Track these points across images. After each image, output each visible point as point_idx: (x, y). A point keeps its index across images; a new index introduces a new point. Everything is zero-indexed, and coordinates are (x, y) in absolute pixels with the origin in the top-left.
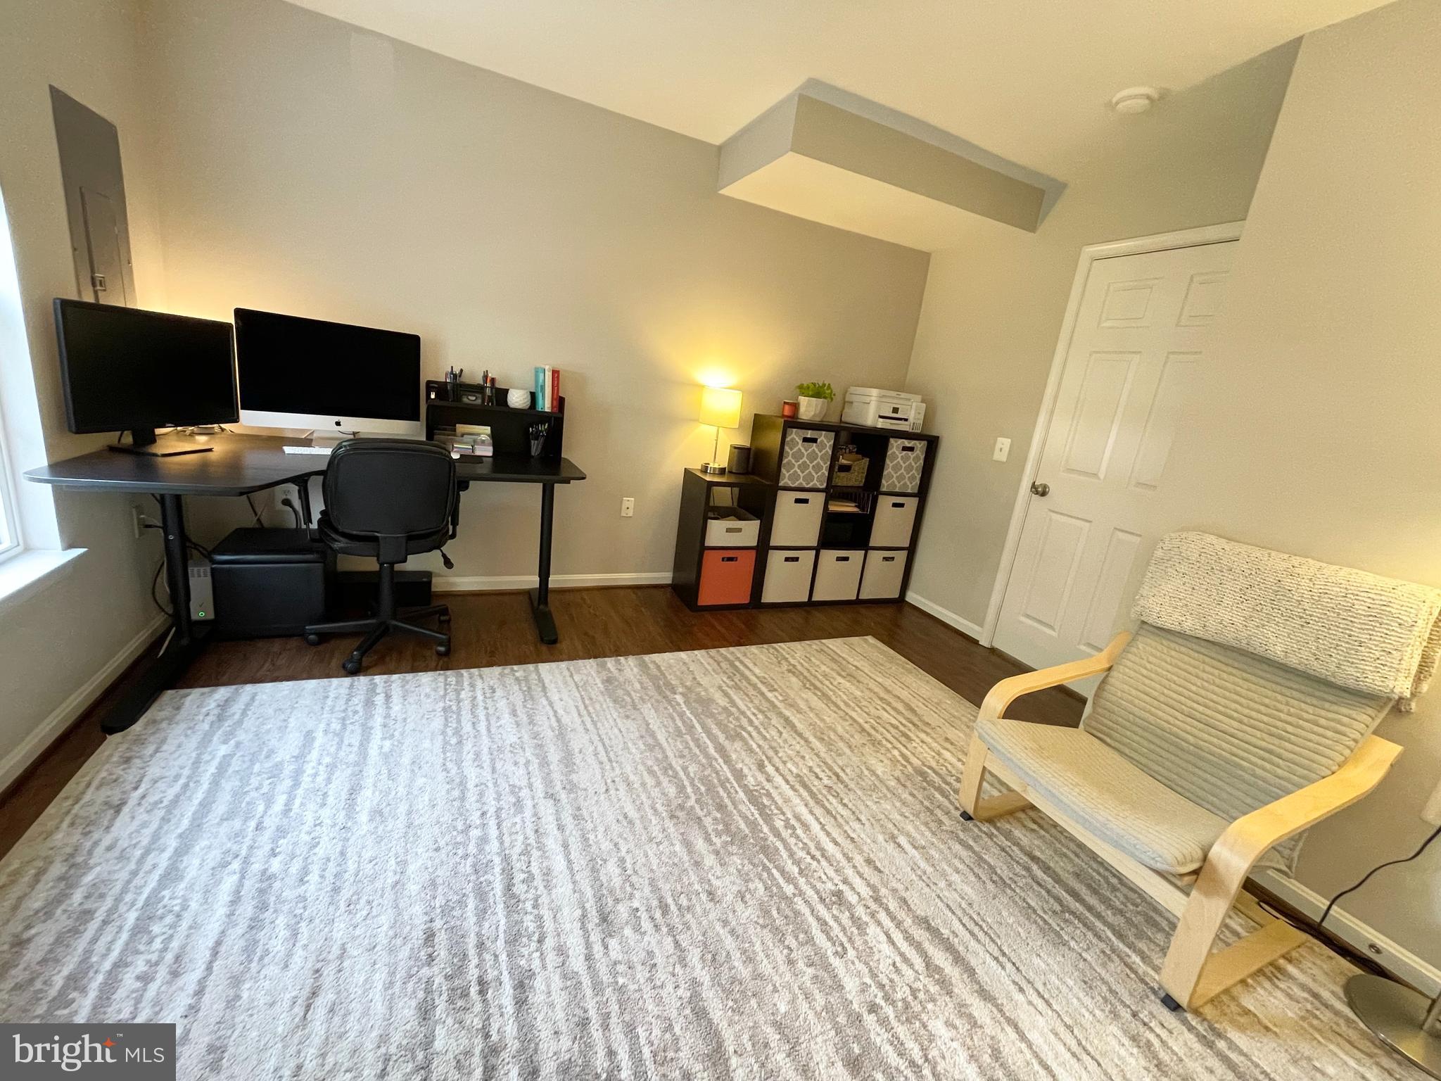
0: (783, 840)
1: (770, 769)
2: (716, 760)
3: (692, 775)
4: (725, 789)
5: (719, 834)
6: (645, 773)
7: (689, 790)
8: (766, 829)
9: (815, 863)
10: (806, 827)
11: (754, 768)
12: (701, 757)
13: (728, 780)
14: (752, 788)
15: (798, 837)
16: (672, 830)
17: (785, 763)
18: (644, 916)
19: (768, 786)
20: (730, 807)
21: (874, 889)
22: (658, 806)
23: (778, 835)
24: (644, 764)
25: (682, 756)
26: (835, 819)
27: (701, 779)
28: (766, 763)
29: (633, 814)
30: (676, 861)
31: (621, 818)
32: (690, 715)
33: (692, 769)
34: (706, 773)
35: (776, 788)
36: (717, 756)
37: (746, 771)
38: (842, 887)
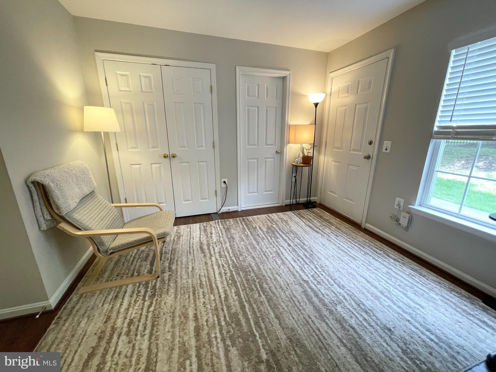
0: (229, 269)
1: (223, 296)
2: (246, 301)
3: (257, 292)
4: (244, 287)
5: (249, 271)
6: (276, 293)
7: (258, 286)
8: (234, 272)
9: (223, 263)
10: (220, 273)
11: (230, 297)
12: (252, 302)
13: (242, 291)
14: (234, 287)
15: (225, 270)
16: (264, 272)
17: (215, 300)
18: (270, 254)
19: (227, 288)
20: (244, 280)
21: (210, 258)
22: (269, 279)
23: (231, 271)
24: (277, 297)
25: (261, 302)
26: (208, 276)
27: (254, 290)
28: (223, 299)
29: (277, 276)
30: (262, 264)
31: (280, 275)
32: (257, 334)
33: (256, 296)
34: (251, 293)
35: (224, 287)
36: (245, 303)
37: (234, 295)
38: (219, 259)
